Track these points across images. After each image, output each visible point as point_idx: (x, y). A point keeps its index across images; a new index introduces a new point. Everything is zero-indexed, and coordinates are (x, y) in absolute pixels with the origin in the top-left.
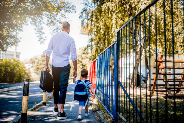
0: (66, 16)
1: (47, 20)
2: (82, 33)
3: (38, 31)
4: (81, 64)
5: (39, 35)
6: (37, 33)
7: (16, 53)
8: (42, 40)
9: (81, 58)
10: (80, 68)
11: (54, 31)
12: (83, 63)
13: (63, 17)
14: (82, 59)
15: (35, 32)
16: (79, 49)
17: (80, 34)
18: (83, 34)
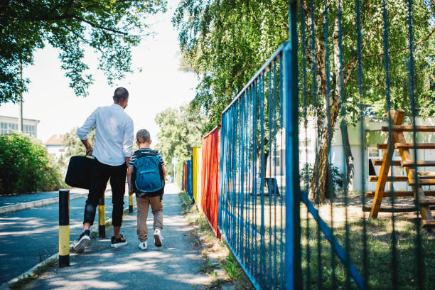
0: (141, 20)
1: (92, 32)
2: (184, 67)
3: (71, 62)
4: (185, 144)
5: (74, 72)
6: (67, 65)
7: (22, 119)
8: (80, 84)
9: (185, 130)
10: (182, 154)
11: (111, 60)
12: (190, 142)
13: (133, 24)
14: (187, 133)
15: (62, 63)
16: (179, 110)
17: (180, 70)
18: (187, 70)
